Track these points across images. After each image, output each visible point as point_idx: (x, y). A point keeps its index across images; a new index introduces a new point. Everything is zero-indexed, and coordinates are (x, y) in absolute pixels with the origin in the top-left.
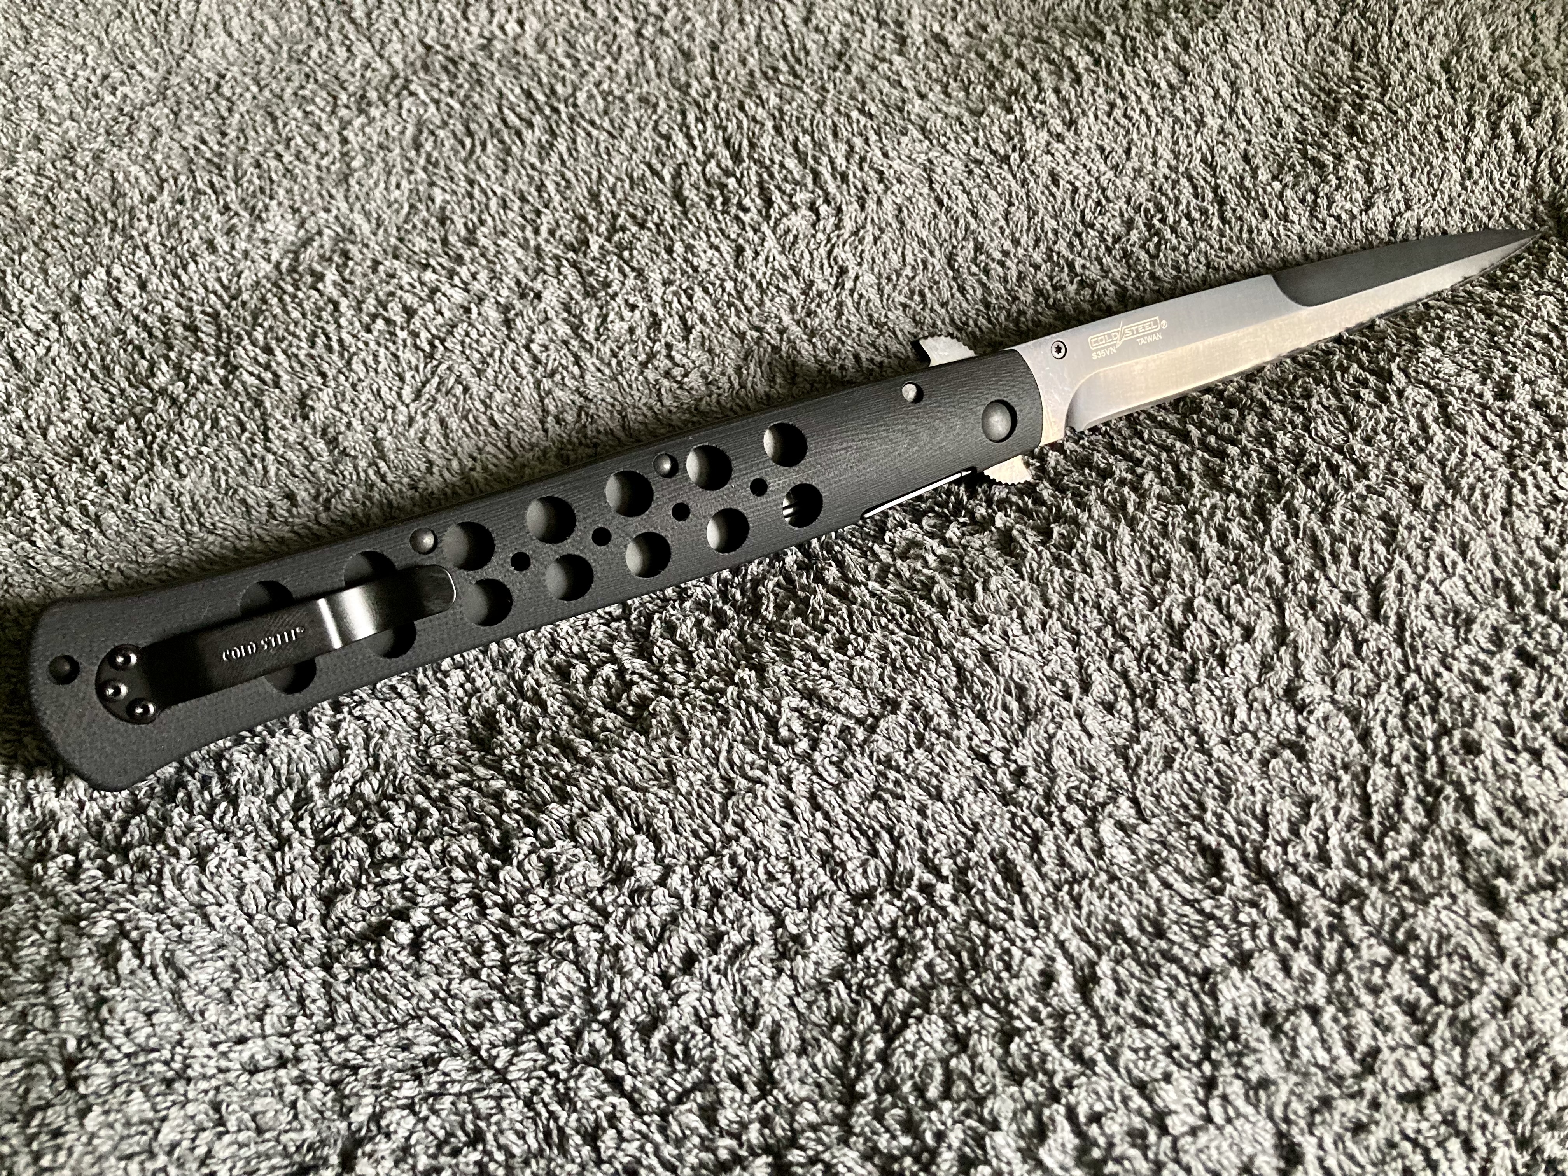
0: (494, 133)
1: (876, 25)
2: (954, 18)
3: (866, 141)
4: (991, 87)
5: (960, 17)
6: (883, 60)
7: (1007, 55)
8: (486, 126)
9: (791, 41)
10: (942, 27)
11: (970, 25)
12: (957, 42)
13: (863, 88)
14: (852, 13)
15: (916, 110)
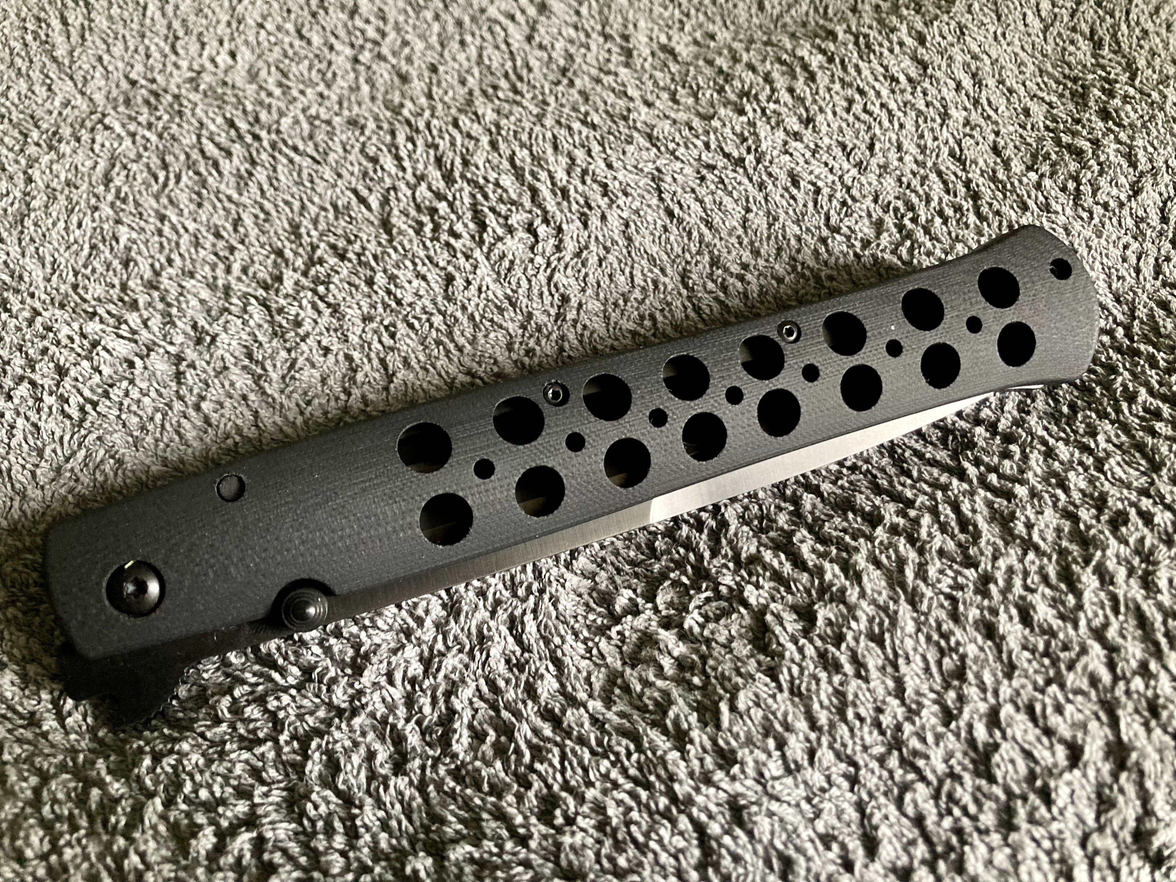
0: (190, 165)
1: (601, 40)
2: (682, 29)
3: (589, 153)
4: (721, 91)
5: (687, 28)
6: (608, 73)
7: (735, 59)
8: (182, 157)
9: (514, 60)
10: (670, 38)
11: (698, 35)
12: (685, 51)
13: (587, 100)
14: (576, 28)
15: (643, 118)
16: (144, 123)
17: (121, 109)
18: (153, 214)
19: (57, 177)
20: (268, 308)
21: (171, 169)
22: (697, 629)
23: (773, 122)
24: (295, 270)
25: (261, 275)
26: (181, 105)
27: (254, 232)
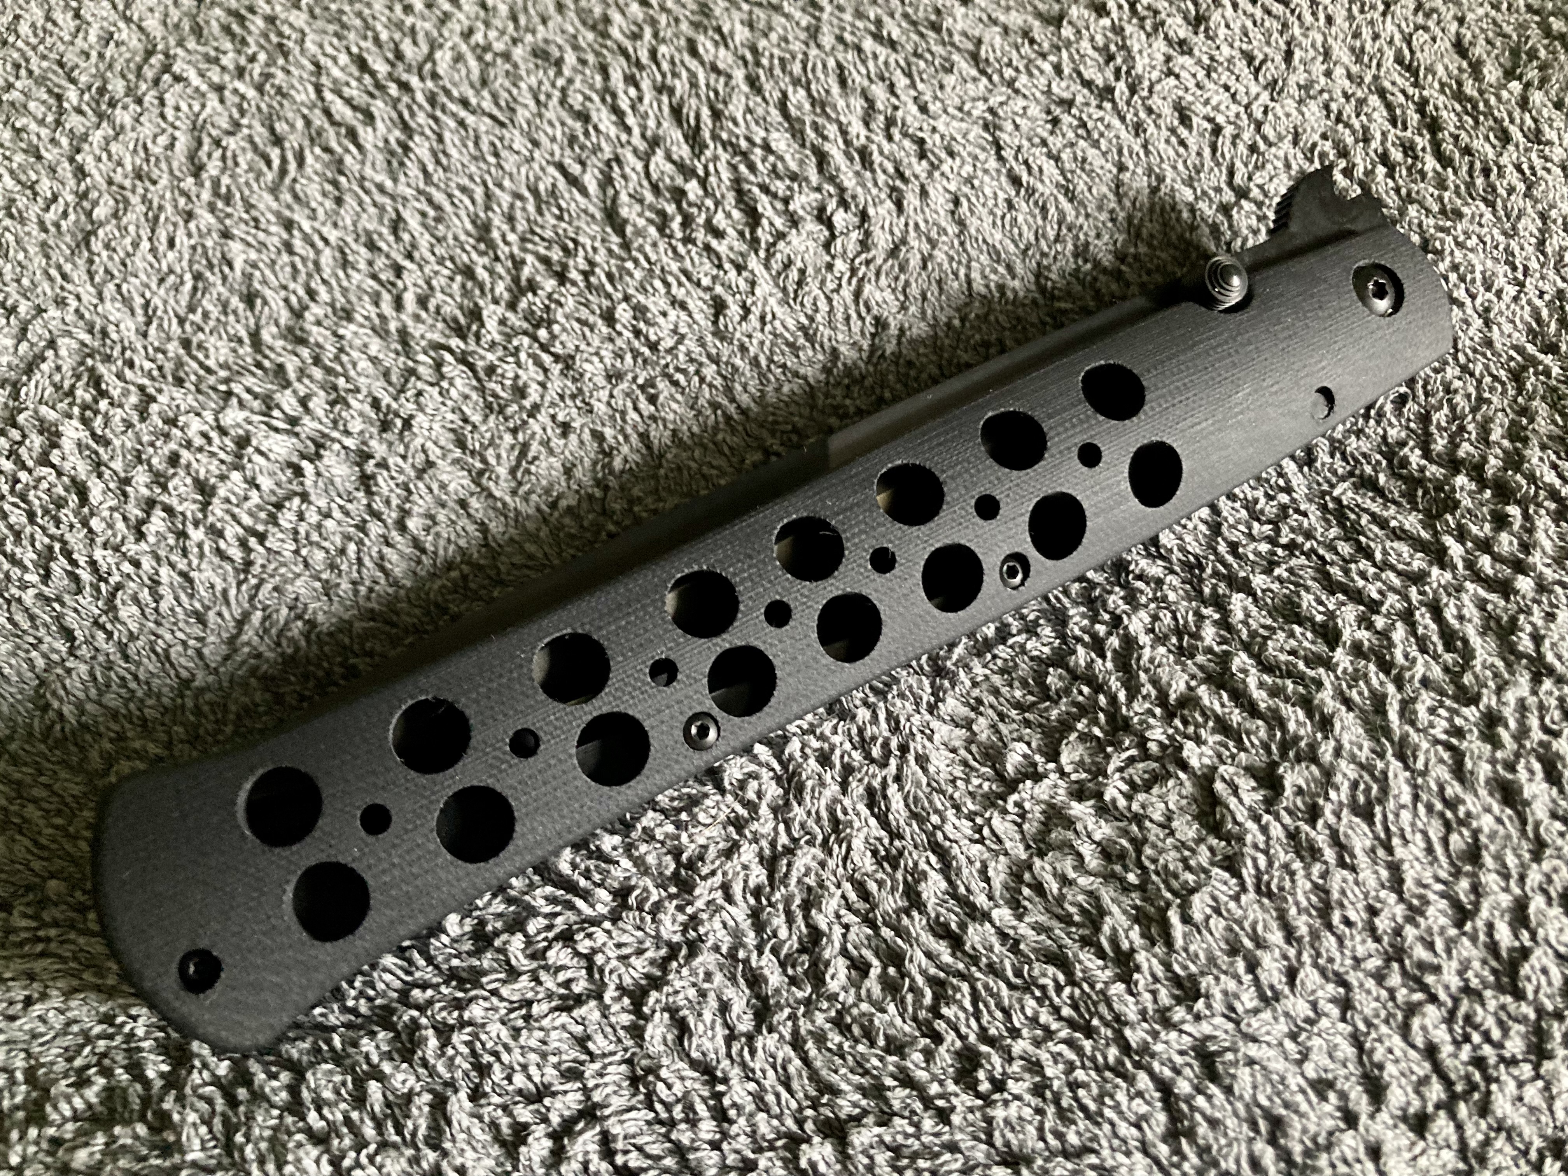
16: (231, 67)
17: (191, 44)
18: (273, 219)
19: (120, 164)
20: (472, 367)
21: (287, 145)
22: (1122, 803)
23: (1148, 24)
24: (496, 302)
25: (447, 310)
26: (280, 34)
27: (424, 240)
